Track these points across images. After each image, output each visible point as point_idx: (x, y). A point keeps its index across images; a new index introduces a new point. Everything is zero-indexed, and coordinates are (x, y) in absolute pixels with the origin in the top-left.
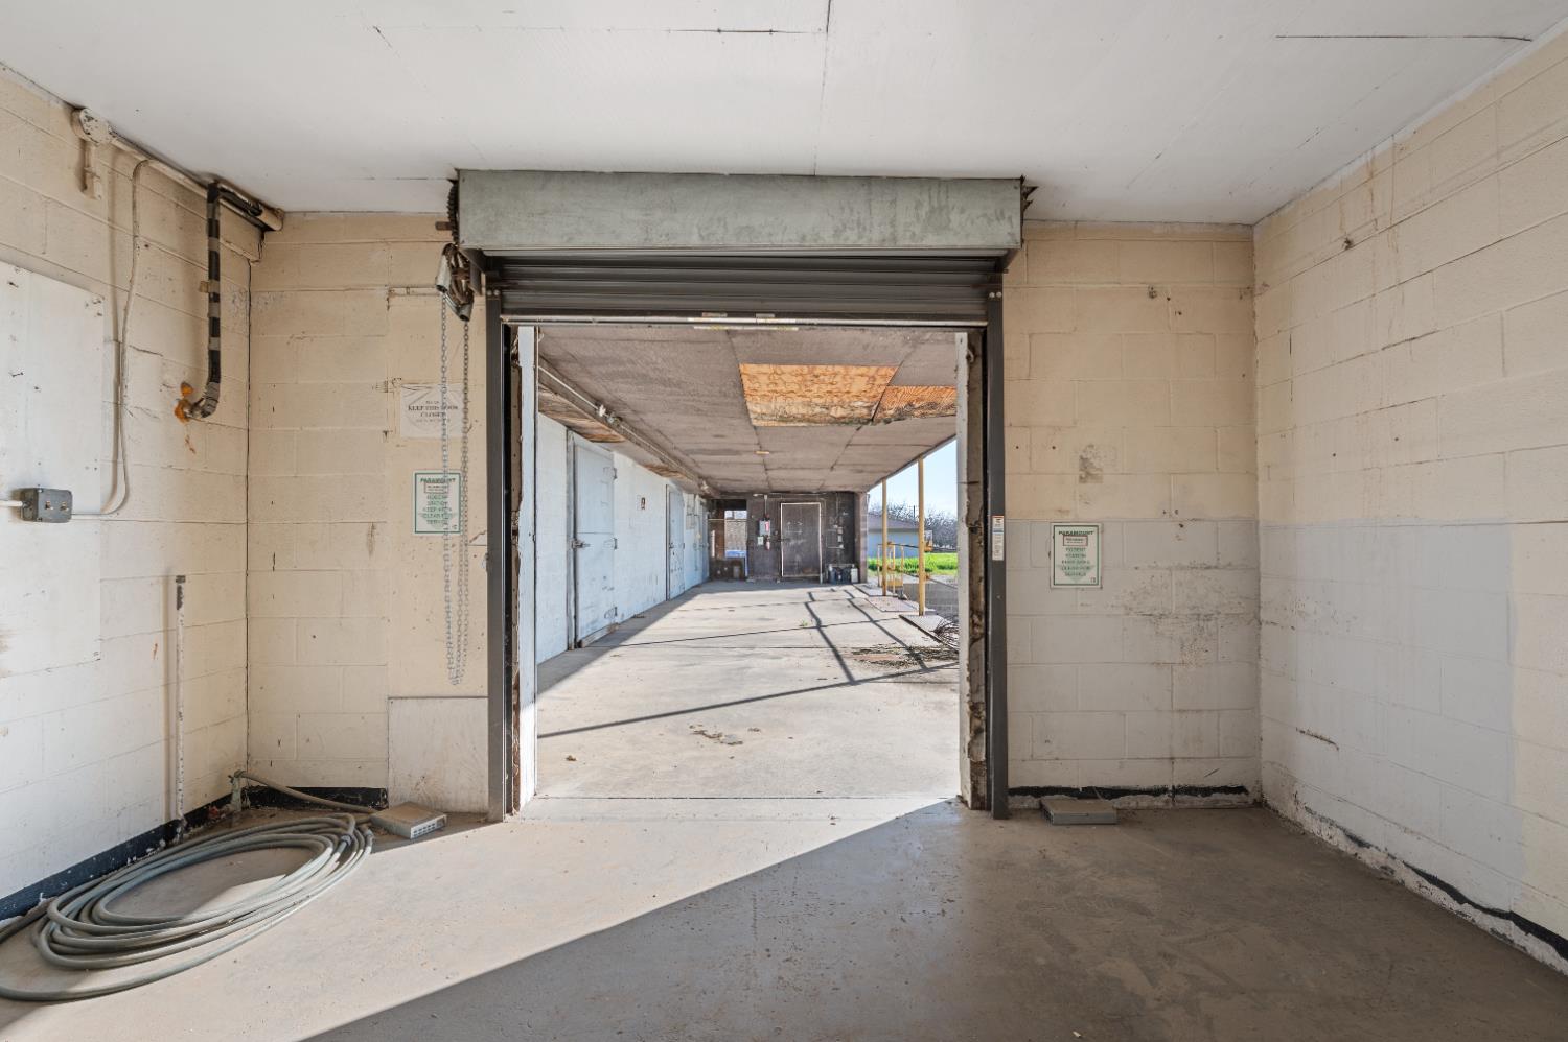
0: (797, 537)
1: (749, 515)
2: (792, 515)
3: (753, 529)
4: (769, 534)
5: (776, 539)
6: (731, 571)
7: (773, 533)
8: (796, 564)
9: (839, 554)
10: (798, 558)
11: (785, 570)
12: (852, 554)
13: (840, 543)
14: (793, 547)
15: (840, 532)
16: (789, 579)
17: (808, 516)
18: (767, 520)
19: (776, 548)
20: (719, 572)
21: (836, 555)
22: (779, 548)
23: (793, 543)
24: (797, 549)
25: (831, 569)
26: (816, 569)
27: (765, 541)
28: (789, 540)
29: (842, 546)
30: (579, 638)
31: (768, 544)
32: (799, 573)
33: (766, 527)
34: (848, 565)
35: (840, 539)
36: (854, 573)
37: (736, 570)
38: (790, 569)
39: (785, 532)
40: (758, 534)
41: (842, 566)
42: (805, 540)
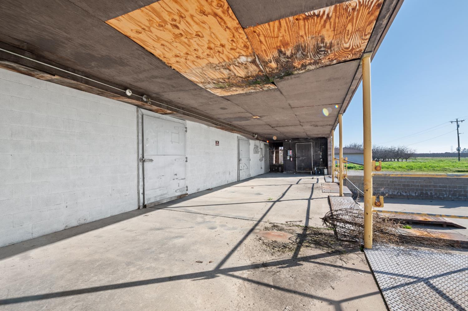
0: (303, 156)
1: (284, 148)
2: (300, 147)
3: (285, 154)
4: (291, 155)
5: (294, 157)
6: (278, 169)
7: (293, 155)
8: (302, 167)
9: (320, 163)
10: (303, 164)
11: (298, 169)
12: (325, 163)
13: (321, 158)
14: (301, 160)
15: (321, 154)
16: (300, 173)
17: (308, 148)
18: (291, 150)
19: (294, 160)
20: (274, 169)
21: (319, 163)
22: (295, 161)
23: (301, 159)
24: (302, 161)
25: (315, 169)
26: (311, 169)
27: (290, 158)
28: (299, 157)
29: (321, 160)
30: (146, 203)
31: (291, 159)
32: (303, 170)
33: (290, 153)
34: (324, 167)
35: (321, 157)
36: (326, 171)
37: (280, 168)
38: (300, 168)
39: (298, 154)
40: (287, 155)
41: (320, 167)
42: (306, 157)
